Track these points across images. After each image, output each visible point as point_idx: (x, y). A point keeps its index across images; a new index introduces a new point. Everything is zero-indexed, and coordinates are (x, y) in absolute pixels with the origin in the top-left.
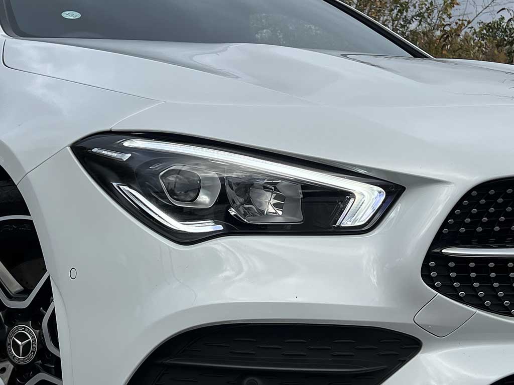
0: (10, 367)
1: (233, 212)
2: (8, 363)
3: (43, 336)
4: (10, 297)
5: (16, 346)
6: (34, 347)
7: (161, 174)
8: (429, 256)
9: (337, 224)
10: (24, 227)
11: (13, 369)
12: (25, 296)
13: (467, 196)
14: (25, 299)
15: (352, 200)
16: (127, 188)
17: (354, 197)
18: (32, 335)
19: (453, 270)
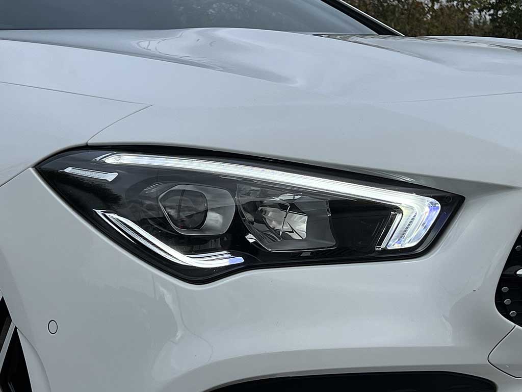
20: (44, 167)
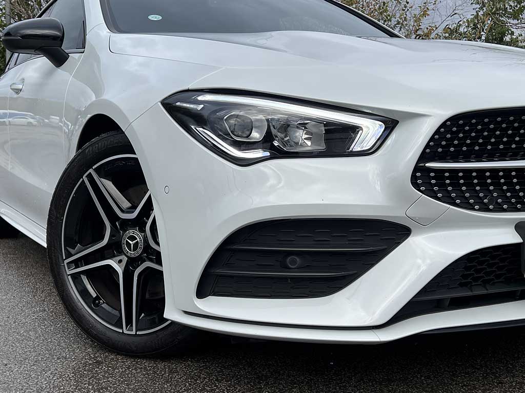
0: (125, 259)
1: (276, 143)
2: (124, 256)
3: (147, 237)
4: (122, 211)
5: (128, 245)
6: (141, 245)
7: (225, 118)
8: (417, 169)
9: (350, 149)
10: (131, 162)
11: (127, 260)
12: (133, 210)
13: (443, 125)
14: (133, 212)
15: (360, 132)
16: (201, 129)
17: (362, 130)
18: (139, 237)
19: (433, 178)
20: (165, 102)
